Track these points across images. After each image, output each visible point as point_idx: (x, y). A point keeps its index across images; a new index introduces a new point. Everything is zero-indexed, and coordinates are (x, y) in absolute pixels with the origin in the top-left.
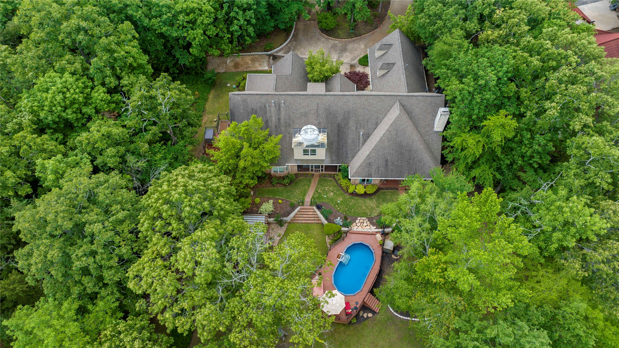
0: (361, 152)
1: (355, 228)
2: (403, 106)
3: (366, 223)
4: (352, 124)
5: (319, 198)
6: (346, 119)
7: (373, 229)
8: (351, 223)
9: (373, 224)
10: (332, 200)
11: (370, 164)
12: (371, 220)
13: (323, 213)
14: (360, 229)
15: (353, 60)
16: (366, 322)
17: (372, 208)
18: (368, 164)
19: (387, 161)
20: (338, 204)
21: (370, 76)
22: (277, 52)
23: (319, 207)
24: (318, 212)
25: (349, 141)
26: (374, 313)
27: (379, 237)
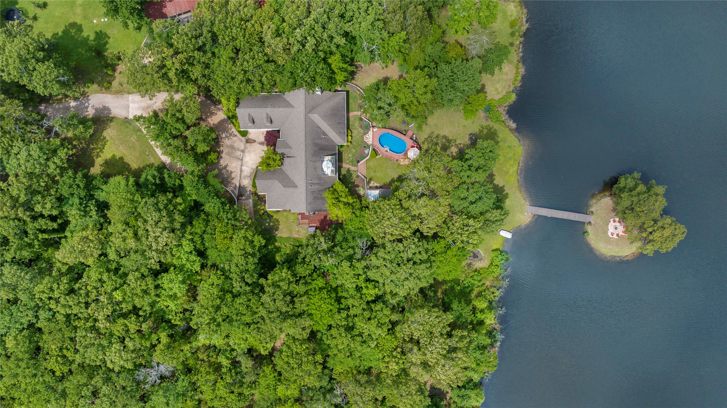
0: (332, 138)
1: (370, 142)
2: (310, 112)
3: (367, 136)
4: (319, 142)
5: (352, 162)
6: (316, 145)
7: (370, 132)
8: (367, 145)
9: (367, 133)
10: (353, 155)
11: (340, 132)
12: (365, 134)
13: (362, 160)
14: (371, 140)
15: (241, 141)
16: (418, 138)
17: (358, 132)
18: (340, 133)
19: (338, 123)
20: (356, 152)
21: (269, 130)
22: (235, 194)
23: (358, 162)
24: (361, 162)
25: (326, 144)
26: (413, 134)
27: (375, 130)
